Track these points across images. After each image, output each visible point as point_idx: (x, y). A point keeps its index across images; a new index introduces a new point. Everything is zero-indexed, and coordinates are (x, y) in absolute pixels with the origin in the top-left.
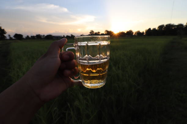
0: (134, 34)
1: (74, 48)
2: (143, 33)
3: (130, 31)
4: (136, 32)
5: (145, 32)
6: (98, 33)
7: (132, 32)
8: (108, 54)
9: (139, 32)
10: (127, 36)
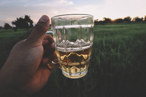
0: (132, 20)
1: (52, 32)
2: (142, 19)
3: (128, 17)
4: (134, 18)
5: (144, 18)
6: (97, 21)
7: (130, 18)
8: (91, 38)
9: (138, 18)
10: (124, 22)
